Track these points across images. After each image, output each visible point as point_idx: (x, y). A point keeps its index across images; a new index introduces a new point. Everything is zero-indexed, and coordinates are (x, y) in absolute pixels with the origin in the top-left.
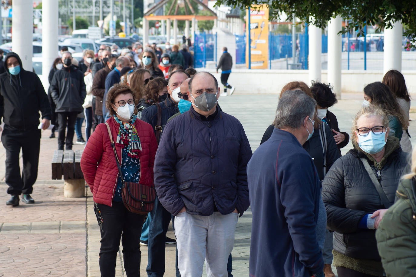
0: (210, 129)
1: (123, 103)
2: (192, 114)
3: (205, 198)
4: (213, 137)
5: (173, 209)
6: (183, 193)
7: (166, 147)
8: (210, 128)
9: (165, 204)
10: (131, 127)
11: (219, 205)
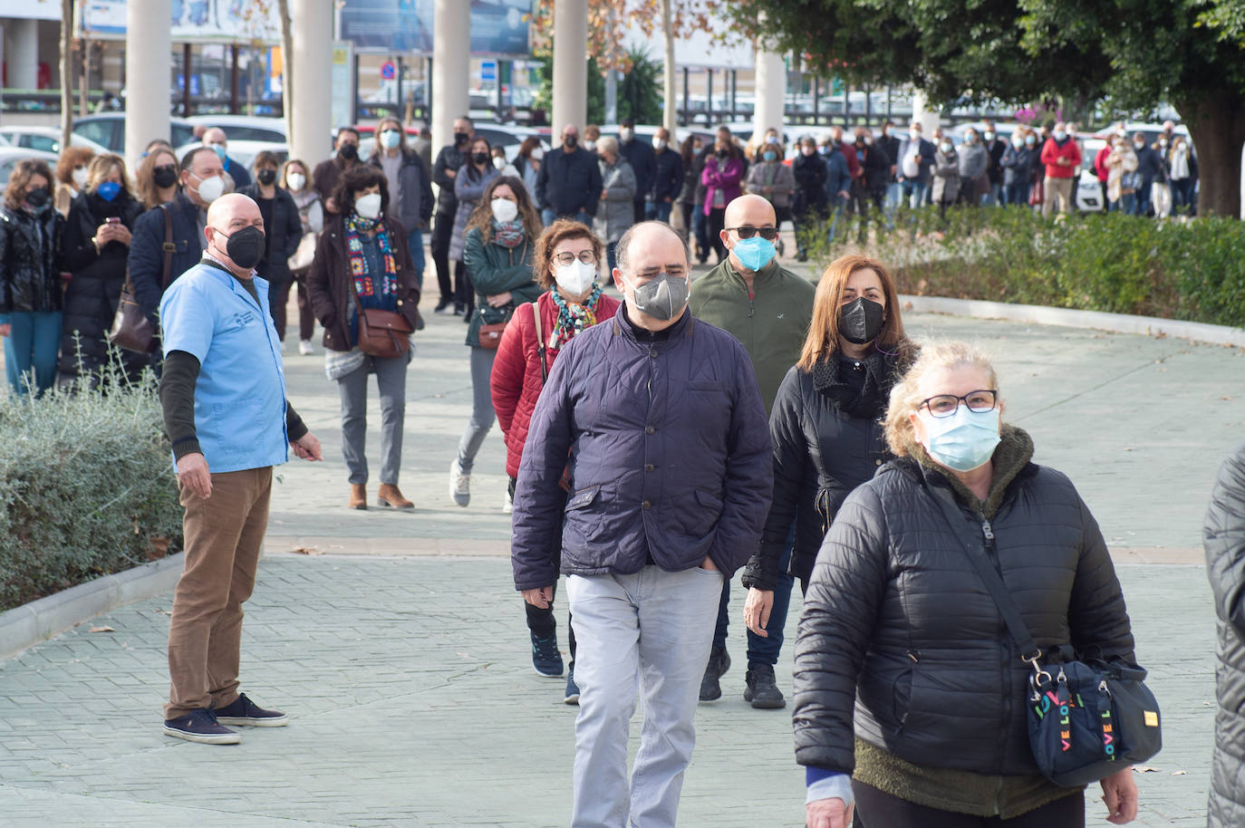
0: (654, 364)
1: (568, 259)
2: (618, 325)
3: (625, 530)
4: (656, 381)
8: (655, 359)
10: (583, 314)
11: (659, 549)
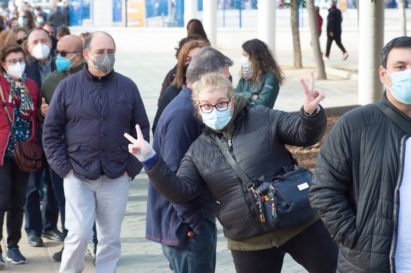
0: (102, 92)
1: (13, 62)
2: (85, 75)
3: (92, 162)
4: (104, 99)
5: (60, 171)
6: (71, 155)
7: (55, 108)
8: (102, 90)
9: (53, 164)
10: (23, 86)
